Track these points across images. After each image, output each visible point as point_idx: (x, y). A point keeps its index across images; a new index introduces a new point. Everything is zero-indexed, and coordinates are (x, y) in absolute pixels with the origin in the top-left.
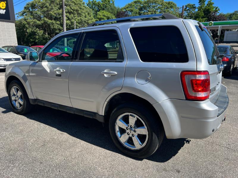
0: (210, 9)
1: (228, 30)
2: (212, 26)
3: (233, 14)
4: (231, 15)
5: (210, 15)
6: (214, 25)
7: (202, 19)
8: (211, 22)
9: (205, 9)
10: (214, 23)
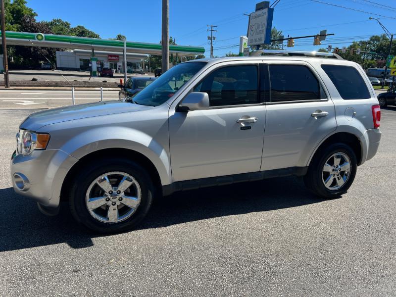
0: (23, 11)
1: (58, 49)
2: (44, 41)
3: (52, 24)
4: (47, 25)
5: (24, 21)
6: (46, 39)
7: (11, 26)
8: (40, 35)
9: (14, 8)
10: (45, 37)
